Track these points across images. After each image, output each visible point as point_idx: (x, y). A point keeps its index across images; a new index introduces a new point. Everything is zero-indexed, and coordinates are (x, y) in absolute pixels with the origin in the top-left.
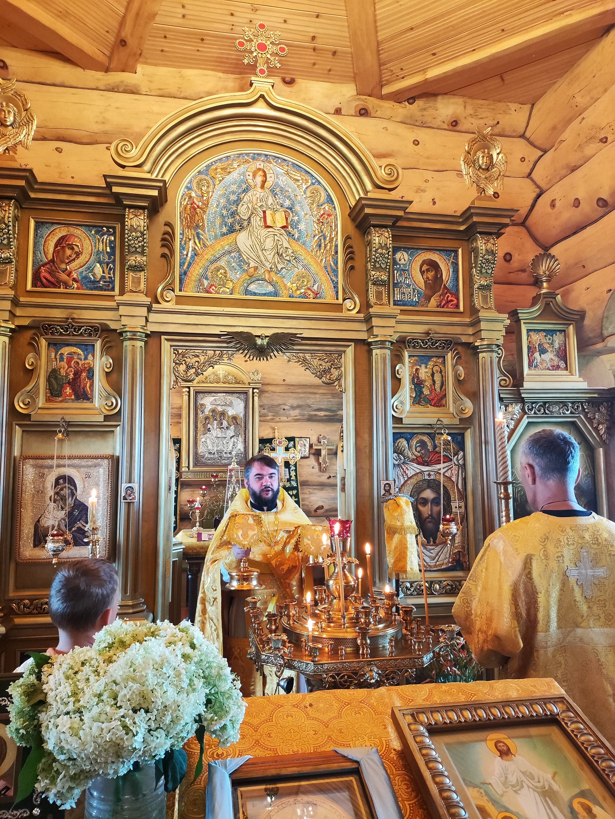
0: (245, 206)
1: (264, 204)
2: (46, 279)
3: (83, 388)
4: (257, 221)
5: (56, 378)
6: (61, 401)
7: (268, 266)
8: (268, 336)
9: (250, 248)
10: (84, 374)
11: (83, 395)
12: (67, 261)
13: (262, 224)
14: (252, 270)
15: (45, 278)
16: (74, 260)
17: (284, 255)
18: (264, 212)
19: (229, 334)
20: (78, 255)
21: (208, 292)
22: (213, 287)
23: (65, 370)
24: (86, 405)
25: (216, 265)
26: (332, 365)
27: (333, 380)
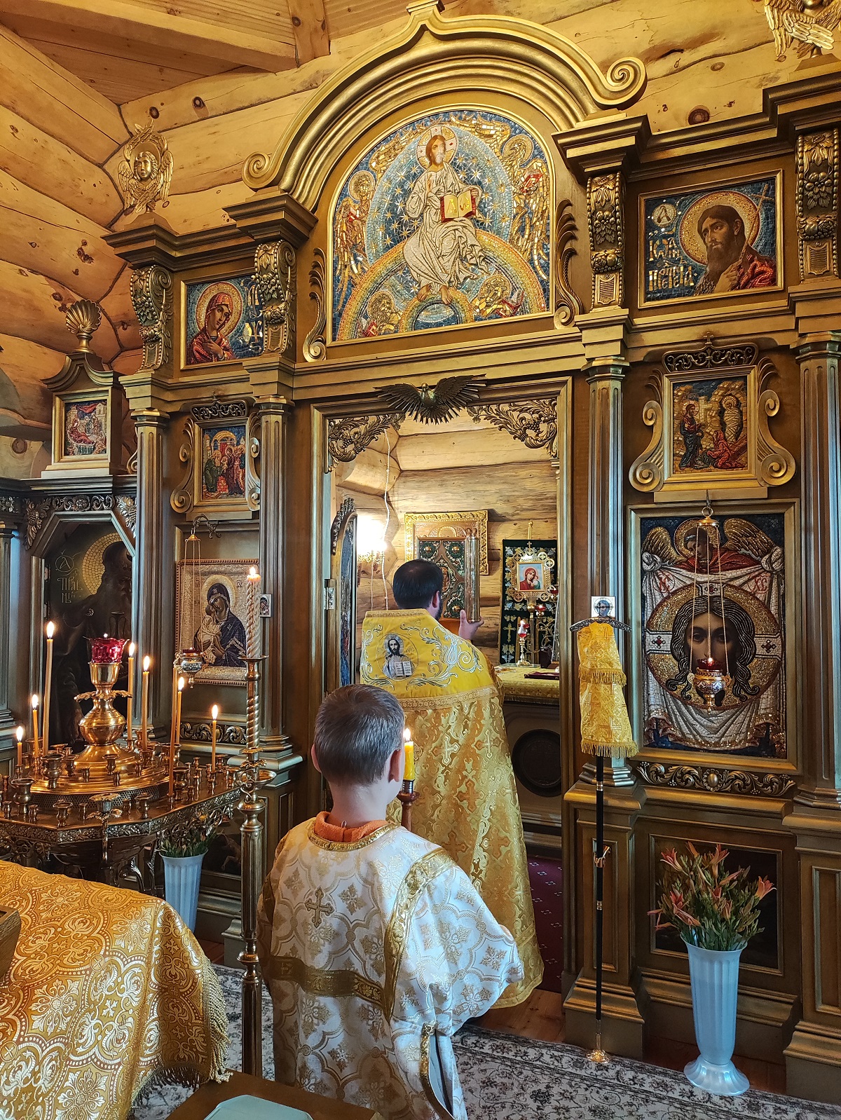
0: (415, 199)
1: (441, 188)
2: (199, 353)
3: (236, 480)
4: (431, 217)
5: (211, 471)
6: (217, 497)
8: (432, 387)
9: (424, 261)
10: (237, 463)
11: (236, 489)
12: (218, 327)
13: (439, 217)
14: (424, 291)
15: (197, 351)
17: (469, 257)
18: (442, 199)
19: (382, 391)
20: (228, 315)
21: (366, 334)
22: (374, 327)
23: (221, 462)
24: (239, 500)
25: (377, 294)
26: (541, 416)
27: (542, 441)
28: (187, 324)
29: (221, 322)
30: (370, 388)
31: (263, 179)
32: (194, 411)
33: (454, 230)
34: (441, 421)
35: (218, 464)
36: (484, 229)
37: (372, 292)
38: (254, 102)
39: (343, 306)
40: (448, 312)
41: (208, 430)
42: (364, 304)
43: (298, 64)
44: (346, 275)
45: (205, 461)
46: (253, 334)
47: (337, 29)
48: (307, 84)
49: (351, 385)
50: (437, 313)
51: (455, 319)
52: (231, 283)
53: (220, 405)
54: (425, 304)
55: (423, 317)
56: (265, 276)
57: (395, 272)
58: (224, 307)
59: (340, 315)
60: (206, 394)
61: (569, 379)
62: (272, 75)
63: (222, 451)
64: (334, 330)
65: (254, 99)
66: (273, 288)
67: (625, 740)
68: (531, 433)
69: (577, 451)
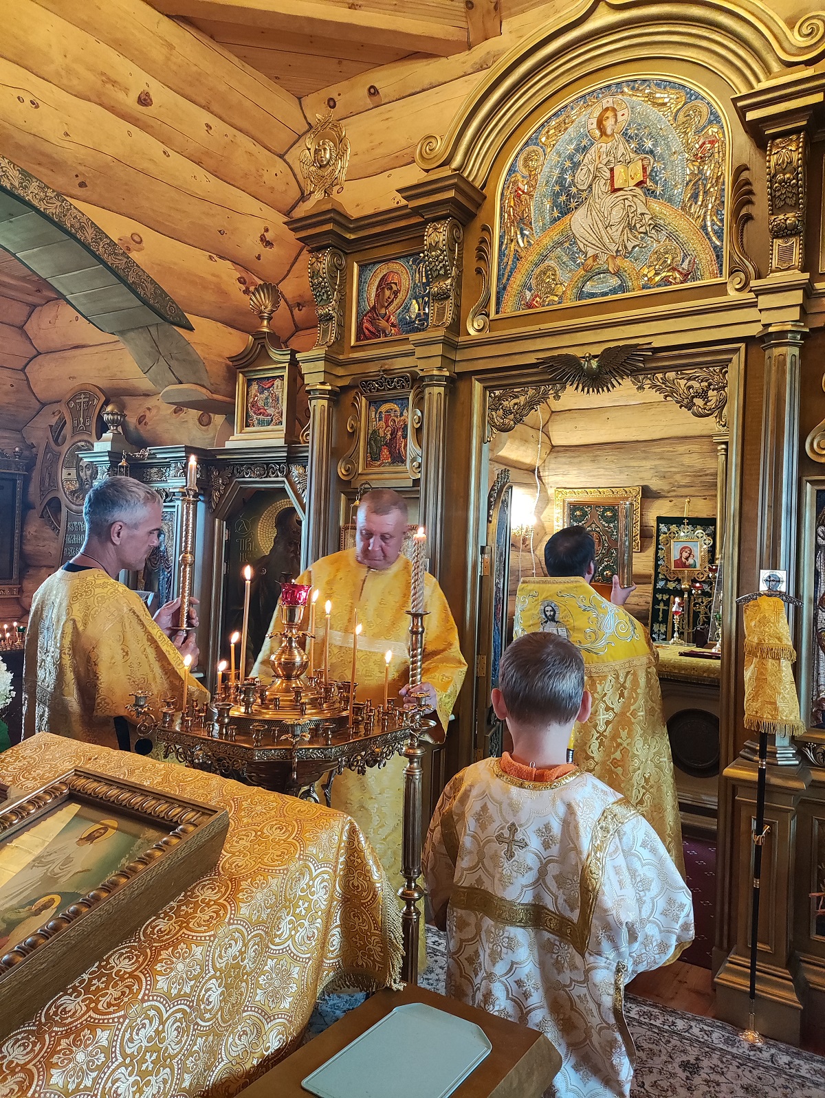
0: (584, 171)
1: (612, 158)
3: (399, 450)
4: (601, 187)
5: (375, 441)
6: (380, 466)
7: (613, 248)
8: (595, 357)
9: (591, 232)
10: (400, 433)
11: (398, 459)
12: (386, 304)
13: (608, 188)
14: (590, 262)
16: (392, 301)
17: (638, 226)
18: (612, 170)
19: (544, 361)
20: (396, 293)
21: (529, 306)
22: (538, 299)
23: (385, 433)
25: (542, 267)
26: (710, 384)
27: (710, 409)
28: (358, 302)
29: (390, 300)
30: (531, 359)
31: (436, 159)
32: (361, 385)
33: (624, 200)
34: (603, 390)
35: (382, 434)
36: (655, 197)
37: (537, 265)
38: (425, 87)
39: (508, 280)
40: (614, 282)
41: (374, 402)
42: (529, 276)
43: (469, 46)
44: (512, 249)
45: (370, 432)
46: (419, 310)
47: (510, 9)
48: (478, 66)
49: (513, 356)
50: (603, 282)
51: (622, 288)
52: (401, 262)
53: (386, 379)
54: (591, 274)
55: (588, 288)
56: (433, 253)
57: (561, 244)
58: (393, 285)
59: (504, 288)
60: (373, 368)
61: (743, 345)
62: (443, 60)
63: (386, 422)
64: (498, 303)
65: (426, 84)
66: (441, 265)
67: (792, 718)
68: (699, 402)
69: (748, 420)
